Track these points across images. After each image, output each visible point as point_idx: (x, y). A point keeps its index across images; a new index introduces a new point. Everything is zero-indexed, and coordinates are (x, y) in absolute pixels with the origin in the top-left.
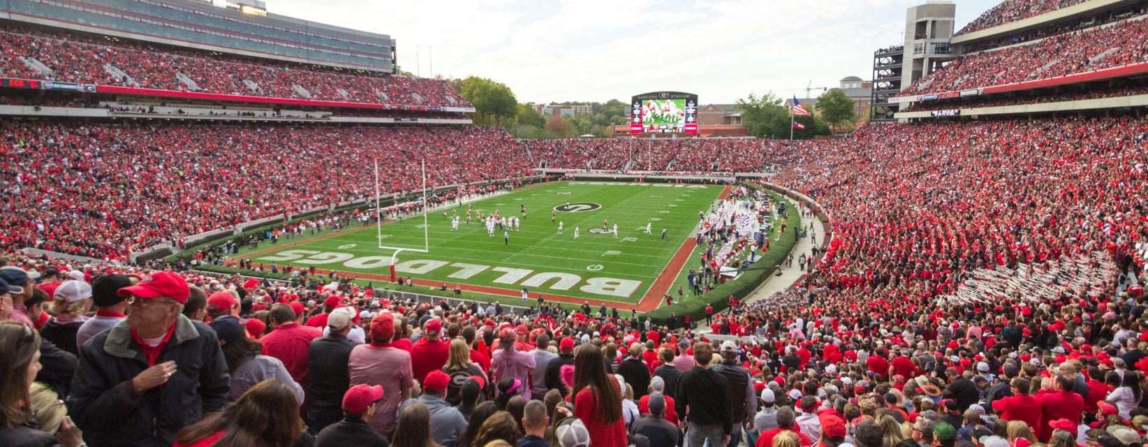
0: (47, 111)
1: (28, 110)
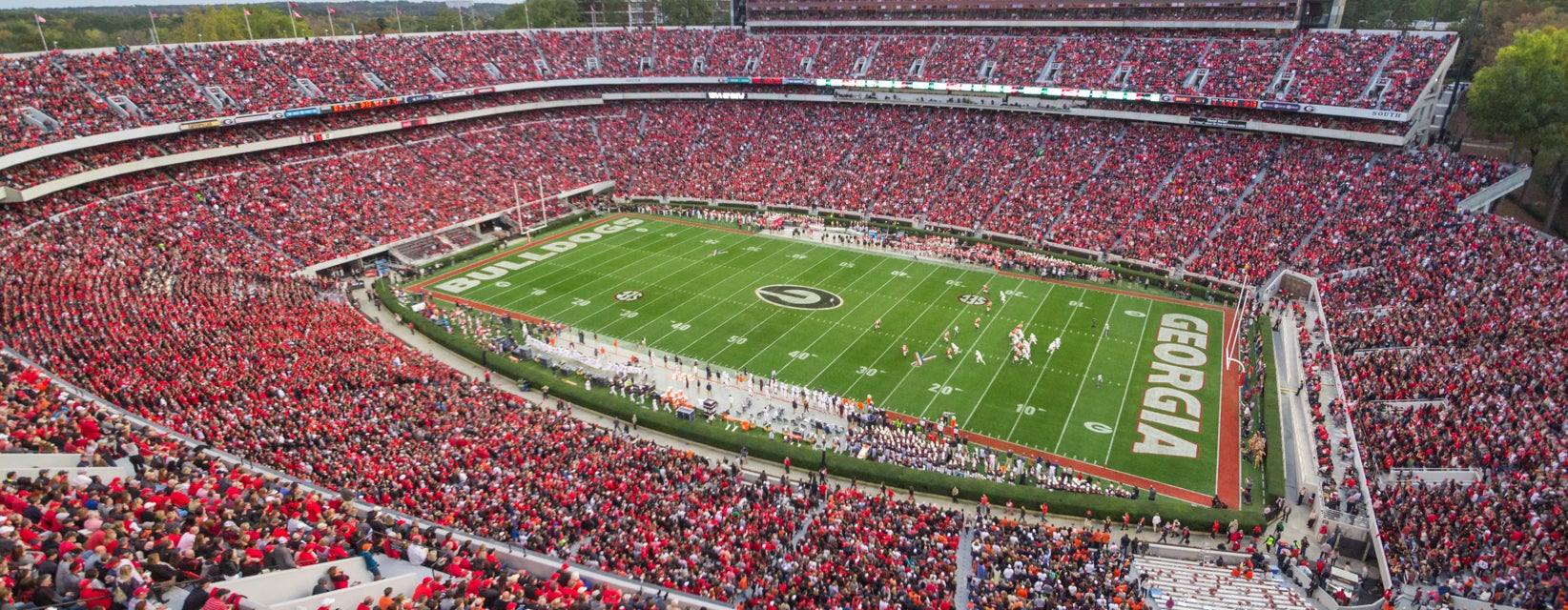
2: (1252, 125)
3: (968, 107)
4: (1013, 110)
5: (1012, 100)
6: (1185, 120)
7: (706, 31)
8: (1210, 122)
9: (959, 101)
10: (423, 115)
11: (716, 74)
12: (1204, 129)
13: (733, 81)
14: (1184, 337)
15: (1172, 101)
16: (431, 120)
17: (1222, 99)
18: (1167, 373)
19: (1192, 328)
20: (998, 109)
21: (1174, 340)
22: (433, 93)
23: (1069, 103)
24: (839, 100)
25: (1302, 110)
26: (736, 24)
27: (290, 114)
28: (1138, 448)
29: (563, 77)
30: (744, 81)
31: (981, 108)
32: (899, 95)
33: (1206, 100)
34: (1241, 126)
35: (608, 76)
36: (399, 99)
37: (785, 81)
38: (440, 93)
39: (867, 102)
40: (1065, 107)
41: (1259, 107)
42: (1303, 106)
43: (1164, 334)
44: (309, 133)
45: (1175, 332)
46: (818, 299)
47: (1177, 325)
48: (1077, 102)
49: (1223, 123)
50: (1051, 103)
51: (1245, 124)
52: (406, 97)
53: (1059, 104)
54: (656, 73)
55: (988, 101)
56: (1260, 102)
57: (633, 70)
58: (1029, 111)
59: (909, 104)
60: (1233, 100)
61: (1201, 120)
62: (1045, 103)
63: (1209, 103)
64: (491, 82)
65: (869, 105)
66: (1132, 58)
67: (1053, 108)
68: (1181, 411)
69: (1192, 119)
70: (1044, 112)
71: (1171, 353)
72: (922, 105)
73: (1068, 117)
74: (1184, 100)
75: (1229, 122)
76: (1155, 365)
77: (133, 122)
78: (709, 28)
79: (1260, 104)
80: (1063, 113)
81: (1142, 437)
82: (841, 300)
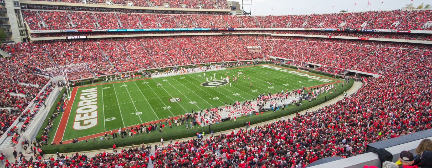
14: (86, 116)
18: (91, 102)
19: (82, 123)
21: (90, 114)
22: (375, 29)
28: (96, 88)
43: (95, 114)
44: (329, 35)
45: (90, 117)
46: (209, 84)
47: (89, 121)
52: (363, 29)
68: (86, 96)
71: (91, 108)
76: (96, 103)
81: (95, 89)
82: (201, 85)
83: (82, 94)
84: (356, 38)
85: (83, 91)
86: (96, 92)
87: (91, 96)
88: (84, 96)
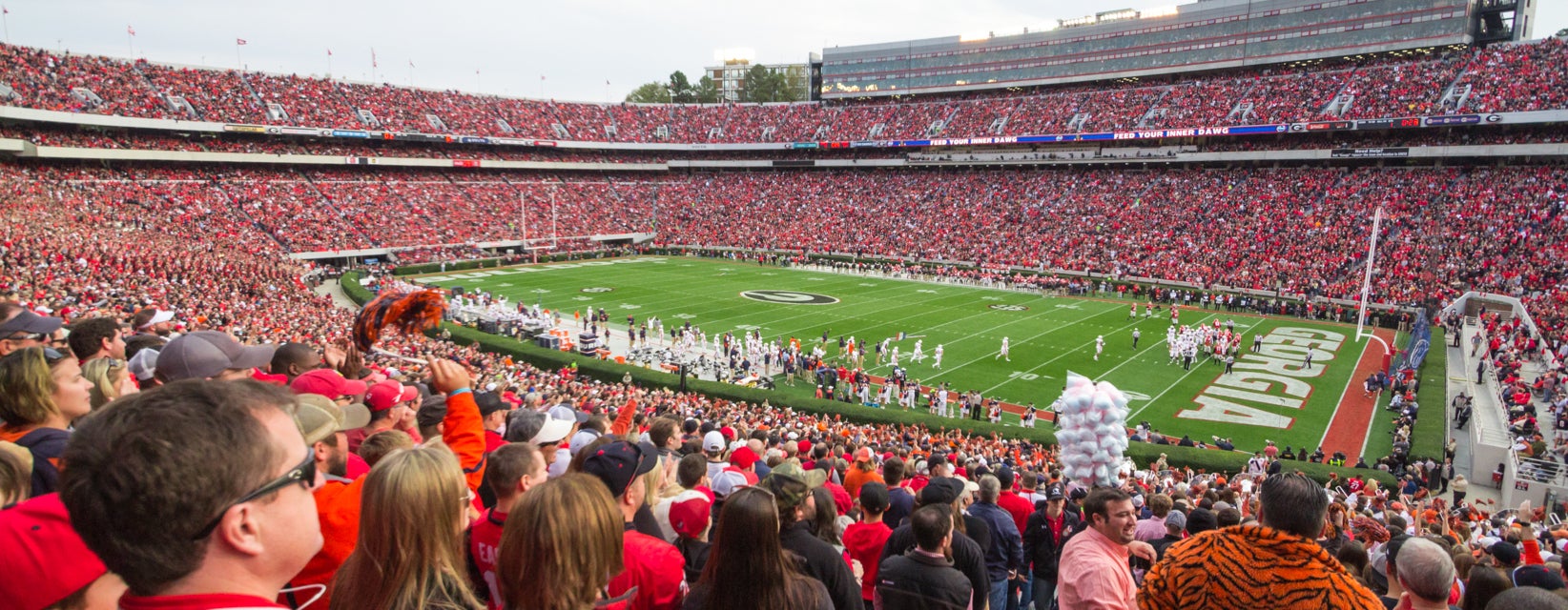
0: (862, 162)
1: (849, 163)
2: (1416, 151)
3: (1054, 163)
4: (1106, 162)
5: (1106, 152)
6: (1325, 154)
7: (783, 107)
8: (1359, 153)
9: (1044, 157)
10: (478, 158)
11: (783, 141)
12: (1354, 165)
13: (799, 146)
14: (1303, 342)
15: (1305, 131)
16: (485, 163)
17: (1372, 121)
18: (1266, 363)
19: (1320, 337)
20: (1090, 162)
21: (1288, 343)
22: (490, 138)
23: (1174, 149)
24: (911, 164)
25: (1483, 122)
26: (813, 99)
27: (338, 133)
28: (1188, 414)
29: (630, 140)
30: (810, 146)
31: (1070, 163)
32: (975, 156)
33: (1351, 125)
34: (1401, 154)
35: (674, 142)
36: (454, 137)
37: (853, 144)
38: (498, 139)
39: (941, 164)
40: (1169, 154)
41: (1423, 125)
42: (1484, 116)
43: (1273, 339)
44: (355, 155)
45: (1291, 339)
46: (810, 299)
47: (1296, 334)
48: (1185, 148)
49: (1377, 152)
50: (1153, 151)
51: (1407, 150)
52: (461, 137)
53: (1163, 151)
54: (722, 140)
55: (1078, 154)
56: (1423, 118)
57: (703, 138)
58: (1127, 162)
59: (988, 164)
60: (1387, 119)
61: (1346, 152)
62: (1145, 151)
63: (1355, 128)
64: (555, 138)
65: (944, 167)
66: (1255, 96)
67: (1156, 157)
68: (1275, 390)
69: (1334, 152)
70: (1145, 161)
71: (1278, 350)
72: (1002, 164)
73: (1174, 165)
74: (1321, 127)
75: (1385, 151)
77: (180, 114)
78: (786, 104)
79: (1424, 122)
80: (1168, 161)
81: (1200, 407)
82: (838, 301)
83: (1296, 404)
84: (448, 163)
85: (1282, 422)
86: (1210, 390)
87: (1252, 380)
88: (1288, 391)
